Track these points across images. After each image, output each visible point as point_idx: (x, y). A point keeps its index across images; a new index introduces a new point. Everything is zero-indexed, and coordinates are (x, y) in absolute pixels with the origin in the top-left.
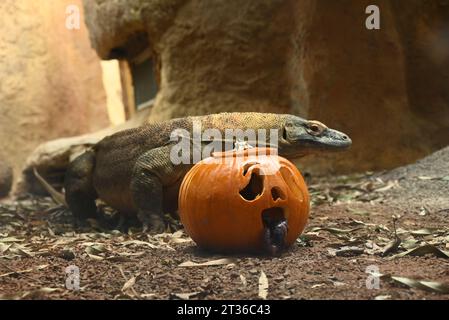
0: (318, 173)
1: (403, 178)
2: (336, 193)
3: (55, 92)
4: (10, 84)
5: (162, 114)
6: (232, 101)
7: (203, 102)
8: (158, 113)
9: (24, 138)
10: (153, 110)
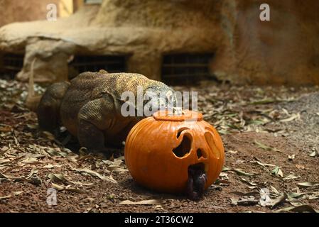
0: (237, 82)
1: (305, 111)
2: (248, 117)
5: (108, 15)
6: (170, 10)
7: (145, 8)
8: (104, 13)
10: (101, 10)
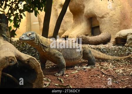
3: (122, 15)
4: (111, 13)
9: (114, 27)
